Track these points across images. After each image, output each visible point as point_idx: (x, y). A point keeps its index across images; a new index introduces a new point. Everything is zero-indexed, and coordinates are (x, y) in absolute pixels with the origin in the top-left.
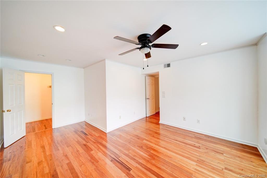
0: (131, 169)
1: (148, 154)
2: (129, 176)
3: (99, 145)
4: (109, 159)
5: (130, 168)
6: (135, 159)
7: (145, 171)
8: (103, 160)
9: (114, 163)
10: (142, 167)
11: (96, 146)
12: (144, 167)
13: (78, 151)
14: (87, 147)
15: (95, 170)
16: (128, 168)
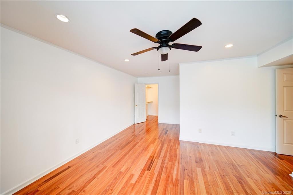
0: (150, 171)
1: (179, 178)
2: (143, 171)
3: (161, 144)
4: (151, 155)
5: (150, 169)
6: (162, 169)
7: (153, 181)
8: (148, 152)
9: (149, 159)
10: (156, 177)
11: (159, 143)
12: (158, 178)
13: (148, 140)
14: (154, 141)
15: (139, 153)
16: (150, 168)
